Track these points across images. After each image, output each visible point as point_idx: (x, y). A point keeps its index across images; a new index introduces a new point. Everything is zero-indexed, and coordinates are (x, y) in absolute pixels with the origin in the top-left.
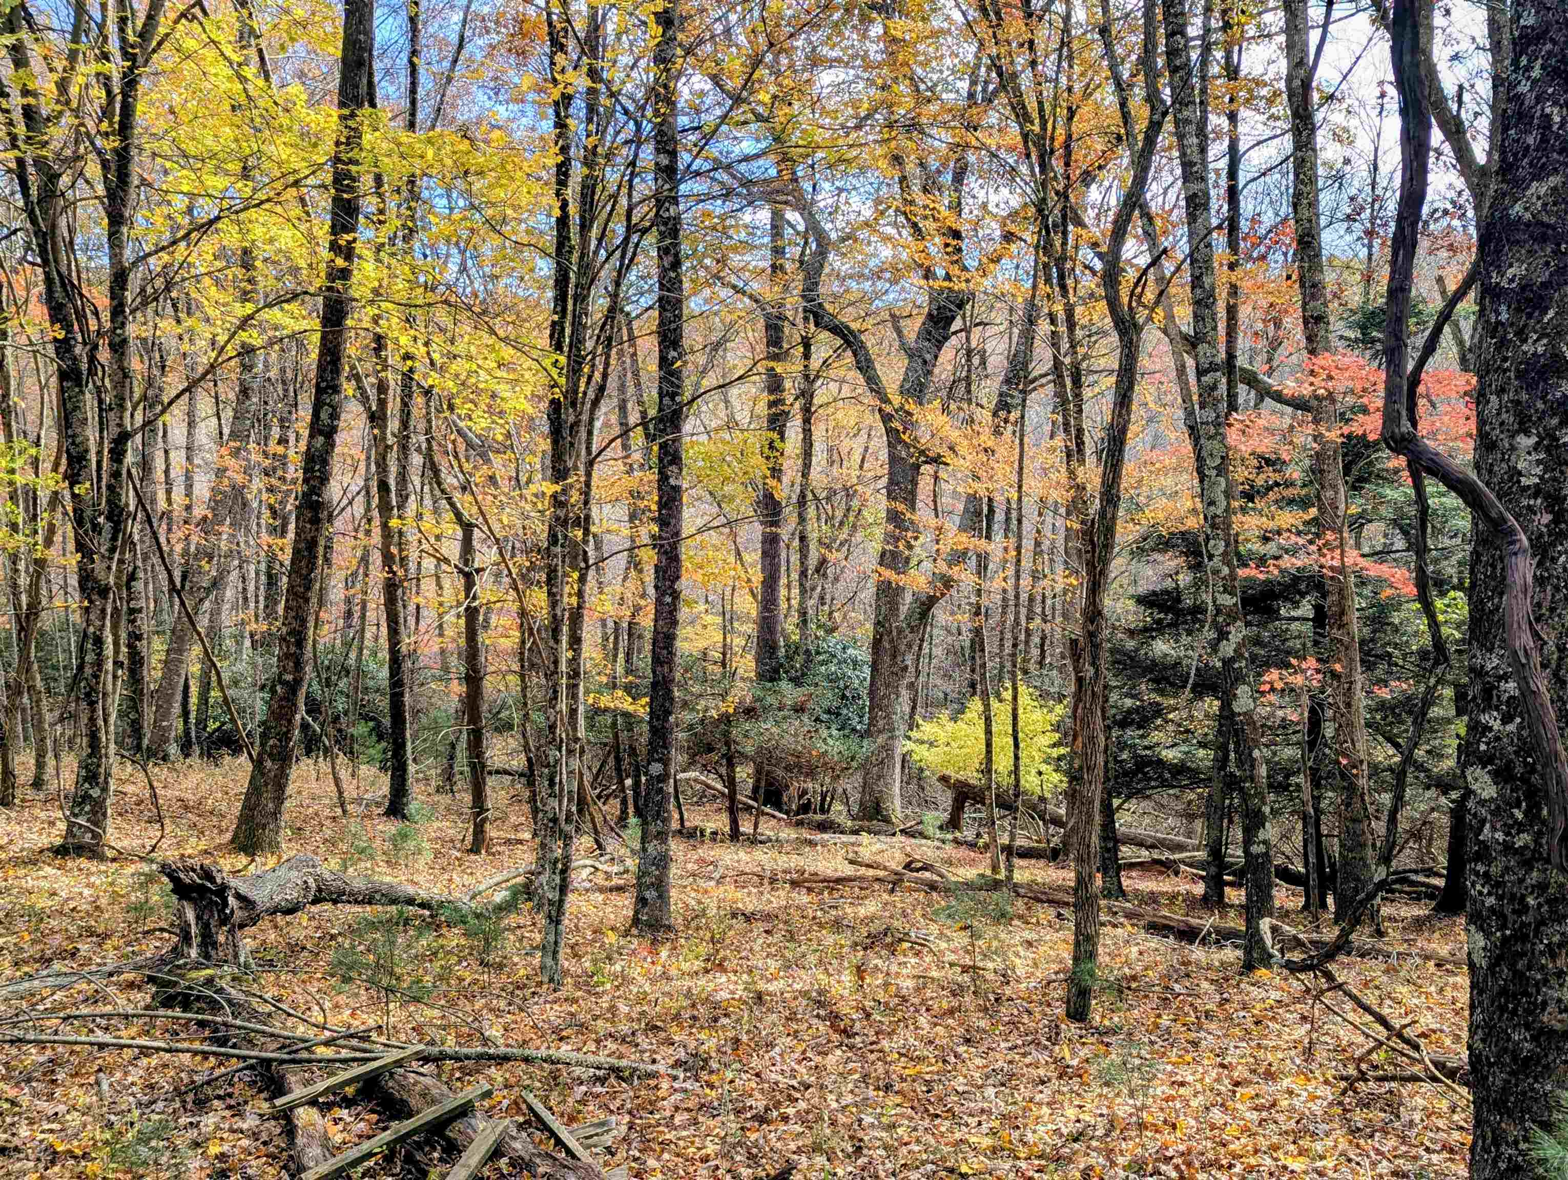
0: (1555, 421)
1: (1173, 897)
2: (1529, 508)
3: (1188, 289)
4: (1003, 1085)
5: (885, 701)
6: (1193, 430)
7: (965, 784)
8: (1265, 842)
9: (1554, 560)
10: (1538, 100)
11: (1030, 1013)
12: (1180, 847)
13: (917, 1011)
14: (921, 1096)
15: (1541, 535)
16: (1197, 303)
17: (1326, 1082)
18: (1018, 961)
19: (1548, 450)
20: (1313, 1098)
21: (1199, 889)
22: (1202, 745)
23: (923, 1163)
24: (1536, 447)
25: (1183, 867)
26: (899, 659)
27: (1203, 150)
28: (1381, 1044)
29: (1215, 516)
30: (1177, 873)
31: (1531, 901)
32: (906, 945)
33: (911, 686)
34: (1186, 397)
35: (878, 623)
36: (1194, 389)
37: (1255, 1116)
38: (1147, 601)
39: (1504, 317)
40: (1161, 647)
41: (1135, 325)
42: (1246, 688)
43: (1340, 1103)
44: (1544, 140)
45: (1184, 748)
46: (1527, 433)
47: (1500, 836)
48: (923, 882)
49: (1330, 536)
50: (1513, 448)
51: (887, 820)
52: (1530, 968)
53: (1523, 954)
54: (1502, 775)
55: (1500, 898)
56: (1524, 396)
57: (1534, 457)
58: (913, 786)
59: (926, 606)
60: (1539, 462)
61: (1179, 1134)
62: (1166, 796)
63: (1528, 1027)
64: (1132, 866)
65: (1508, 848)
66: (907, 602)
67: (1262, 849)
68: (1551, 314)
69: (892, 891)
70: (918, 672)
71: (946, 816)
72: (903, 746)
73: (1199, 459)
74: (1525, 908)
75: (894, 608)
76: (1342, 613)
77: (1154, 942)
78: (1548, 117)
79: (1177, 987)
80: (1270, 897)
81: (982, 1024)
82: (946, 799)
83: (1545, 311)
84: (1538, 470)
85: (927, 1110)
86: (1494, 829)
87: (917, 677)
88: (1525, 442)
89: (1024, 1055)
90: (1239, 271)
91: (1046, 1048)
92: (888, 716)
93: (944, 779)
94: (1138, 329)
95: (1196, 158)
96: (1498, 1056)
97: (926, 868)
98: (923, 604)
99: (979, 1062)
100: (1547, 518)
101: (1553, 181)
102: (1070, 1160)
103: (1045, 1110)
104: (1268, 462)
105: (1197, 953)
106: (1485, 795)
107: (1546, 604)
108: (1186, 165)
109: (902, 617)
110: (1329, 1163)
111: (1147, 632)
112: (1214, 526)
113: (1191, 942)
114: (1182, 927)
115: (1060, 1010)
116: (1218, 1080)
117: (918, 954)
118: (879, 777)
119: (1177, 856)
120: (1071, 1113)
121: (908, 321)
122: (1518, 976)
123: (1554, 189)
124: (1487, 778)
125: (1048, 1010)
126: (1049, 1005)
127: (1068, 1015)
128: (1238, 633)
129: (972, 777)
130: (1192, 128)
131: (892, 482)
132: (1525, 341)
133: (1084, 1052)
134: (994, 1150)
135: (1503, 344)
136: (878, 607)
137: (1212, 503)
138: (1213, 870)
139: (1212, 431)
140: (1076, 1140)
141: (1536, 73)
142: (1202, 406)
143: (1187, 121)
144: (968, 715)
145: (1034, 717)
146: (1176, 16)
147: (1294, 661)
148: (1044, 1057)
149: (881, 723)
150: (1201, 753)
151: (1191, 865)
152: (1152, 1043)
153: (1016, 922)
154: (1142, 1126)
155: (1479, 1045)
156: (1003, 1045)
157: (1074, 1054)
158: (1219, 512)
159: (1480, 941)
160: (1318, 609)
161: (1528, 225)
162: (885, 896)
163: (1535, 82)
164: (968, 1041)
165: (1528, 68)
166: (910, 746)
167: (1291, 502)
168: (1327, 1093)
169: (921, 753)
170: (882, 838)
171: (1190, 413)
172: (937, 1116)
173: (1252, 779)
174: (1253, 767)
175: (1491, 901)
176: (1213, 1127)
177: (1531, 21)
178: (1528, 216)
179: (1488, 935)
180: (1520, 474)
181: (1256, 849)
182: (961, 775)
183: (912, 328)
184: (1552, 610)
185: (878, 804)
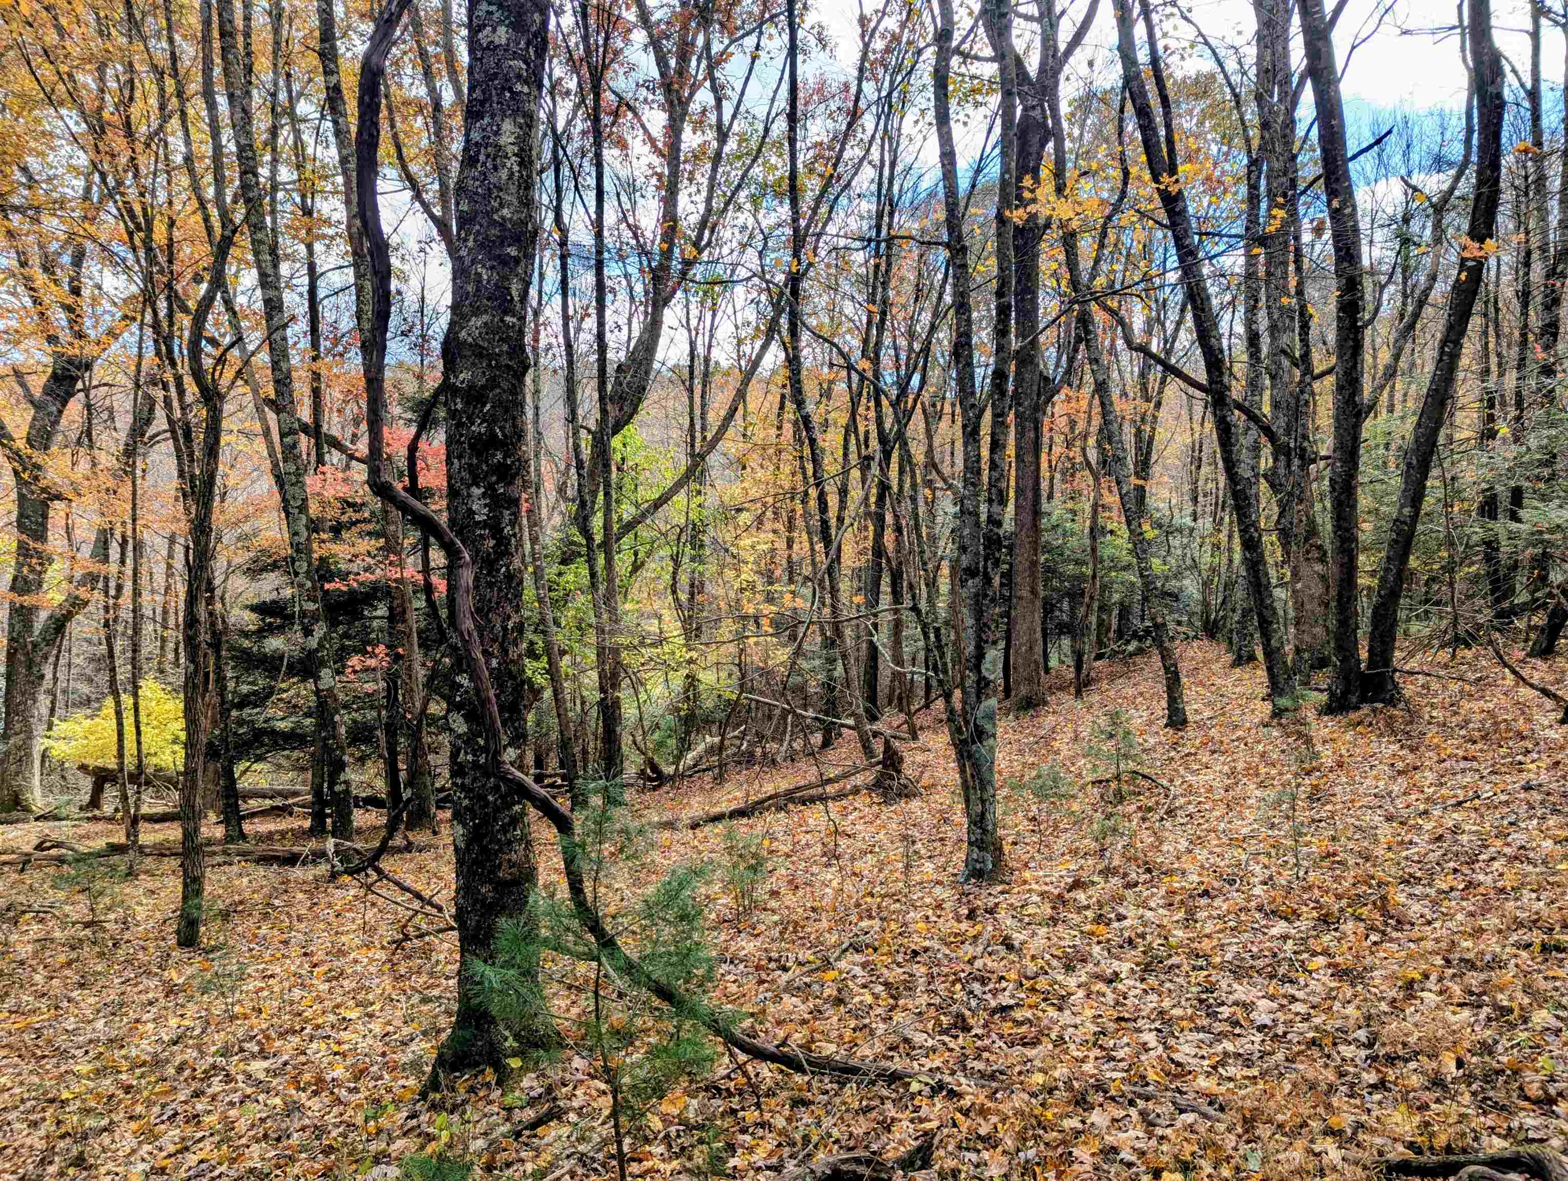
0: (494, 478)
1: (283, 834)
2: (481, 535)
3: (269, 372)
4: (113, 1014)
5: (22, 707)
6: (279, 480)
7: (104, 769)
8: (345, 782)
9: (498, 571)
10: (473, 262)
11: (144, 948)
12: (295, 794)
13: (34, 970)
14: (30, 1043)
15: (489, 554)
16: (277, 382)
17: (383, 948)
18: (138, 908)
19: (491, 497)
20: (372, 960)
21: (307, 824)
22: (307, 715)
23: (23, 1101)
24: (484, 495)
25: (296, 809)
26: (35, 669)
27: (276, 266)
28: (417, 912)
29: (298, 544)
30: (291, 814)
31: (491, 798)
32: (28, 916)
33: (51, 693)
34: (272, 454)
35: (11, 640)
36: (278, 448)
37: (326, 986)
38: (261, 609)
39: (459, 406)
40: (274, 643)
41: (218, 394)
42: (327, 670)
43: (390, 961)
44: (478, 290)
45: (293, 719)
46: (478, 487)
47: (470, 757)
48: (53, 858)
49: (392, 557)
50: (469, 496)
51: (27, 810)
52: (490, 842)
53: (486, 835)
54: (468, 718)
55: (471, 799)
56: (475, 461)
57: (483, 502)
58: (55, 777)
59: (59, 624)
60: (486, 505)
61: (263, 1016)
62: (281, 758)
63: (490, 882)
64: (253, 815)
65: (475, 765)
66: (41, 618)
67: (343, 787)
68: (488, 407)
69: (22, 870)
70: (55, 679)
71: (87, 798)
72: (39, 745)
73: (284, 500)
74: (487, 804)
75: (28, 625)
76: (404, 612)
77: (261, 871)
78: (480, 275)
79: (277, 902)
80: (351, 822)
81: (99, 968)
82: (86, 784)
83: (484, 405)
84: (486, 511)
85: (34, 1054)
86: (466, 753)
87: (55, 683)
88: (477, 491)
89: (136, 985)
90: (319, 363)
91: (156, 974)
92: (25, 720)
93: (83, 768)
94: (221, 397)
95: (270, 271)
96: (474, 905)
97: (58, 845)
98: (58, 620)
99: (92, 1000)
100: (492, 543)
101: (485, 318)
102: (167, 1061)
103: (151, 1026)
104: (350, 505)
105: (297, 873)
106: (460, 731)
107: (494, 600)
108: (263, 275)
109: (37, 633)
110: (377, 1007)
111: (262, 633)
112: (298, 551)
113: (293, 865)
114: (287, 855)
115: (172, 941)
116: (300, 966)
117: (42, 921)
118: (17, 774)
119: (290, 801)
120: (173, 1022)
121: (34, 377)
122: (484, 850)
123: (486, 324)
124: (461, 720)
125: (162, 944)
126: (164, 939)
127: (180, 944)
128: (320, 630)
129: (111, 763)
130: (265, 248)
131: (21, 515)
132: (473, 424)
133: (189, 971)
134: (97, 1072)
135: (460, 425)
136: (11, 625)
137: (296, 534)
138: (317, 808)
139: (294, 479)
140: (175, 1043)
141: (470, 244)
142: (285, 460)
143: (261, 242)
144: (105, 711)
145: (167, 707)
146: (248, 158)
147: (369, 649)
148: (153, 983)
149: (18, 726)
150: (308, 721)
151: (303, 806)
152: (251, 950)
153: (142, 877)
154: (233, 1018)
155: (461, 901)
156: (116, 981)
157: (180, 974)
158: (302, 540)
159: (460, 830)
160: (391, 609)
161: (471, 345)
162: (15, 876)
163: (470, 249)
164: (82, 986)
165: (466, 240)
166: (47, 743)
167: (369, 534)
168: (381, 955)
169: (59, 750)
170: (20, 826)
171: (275, 465)
172: (44, 1057)
173: (334, 737)
174: (334, 728)
175: (466, 802)
176: (292, 1003)
177: (465, 208)
178: (470, 340)
179: (464, 826)
180: (474, 513)
181: (338, 788)
182: (100, 763)
183: (37, 384)
184: (498, 603)
185: (17, 796)
